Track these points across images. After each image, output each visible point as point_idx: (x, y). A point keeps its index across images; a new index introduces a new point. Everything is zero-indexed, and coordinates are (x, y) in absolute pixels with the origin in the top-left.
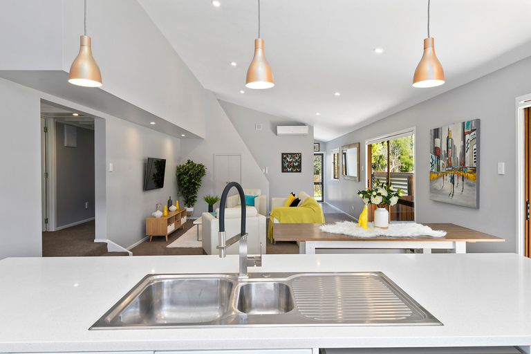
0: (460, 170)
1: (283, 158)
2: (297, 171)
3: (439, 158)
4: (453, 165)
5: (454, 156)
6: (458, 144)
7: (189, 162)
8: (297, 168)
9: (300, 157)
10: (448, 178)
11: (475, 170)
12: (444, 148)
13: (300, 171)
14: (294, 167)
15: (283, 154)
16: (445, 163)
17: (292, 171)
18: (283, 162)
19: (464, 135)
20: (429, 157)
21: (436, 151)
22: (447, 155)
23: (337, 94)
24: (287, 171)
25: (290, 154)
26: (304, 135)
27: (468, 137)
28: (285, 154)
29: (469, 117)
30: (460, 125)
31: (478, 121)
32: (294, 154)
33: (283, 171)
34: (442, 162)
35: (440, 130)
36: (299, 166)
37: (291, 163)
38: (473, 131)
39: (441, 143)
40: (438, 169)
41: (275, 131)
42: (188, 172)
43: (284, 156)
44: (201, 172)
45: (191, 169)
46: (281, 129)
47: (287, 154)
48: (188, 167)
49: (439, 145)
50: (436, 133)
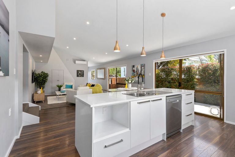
2: (82, 76)
3: (134, 72)
6: (140, 69)
7: (42, 72)
9: (83, 72)
10: (137, 77)
11: (144, 75)
12: (136, 70)
13: (83, 77)
14: (81, 75)
16: (136, 74)
17: (80, 76)
18: (77, 73)
19: (141, 67)
20: (131, 72)
21: (134, 71)
22: (137, 72)
23: (106, 53)
24: (79, 77)
26: (85, 64)
27: (142, 68)
29: (143, 63)
30: (140, 65)
31: (145, 64)
32: (81, 71)
33: (77, 76)
36: (83, 75)
37: (80, 74)
38: (143, 66)
39: (135, 69)
40: (134, 75)
41: (75, 62)
42: (41, 76)
43: (78, 71)
44: (48, 76)
45: (43, 75)
46: (77, 62)
47: (79, 71)
48: (41, 74)
49: (134, 69)
50: (134, 66)
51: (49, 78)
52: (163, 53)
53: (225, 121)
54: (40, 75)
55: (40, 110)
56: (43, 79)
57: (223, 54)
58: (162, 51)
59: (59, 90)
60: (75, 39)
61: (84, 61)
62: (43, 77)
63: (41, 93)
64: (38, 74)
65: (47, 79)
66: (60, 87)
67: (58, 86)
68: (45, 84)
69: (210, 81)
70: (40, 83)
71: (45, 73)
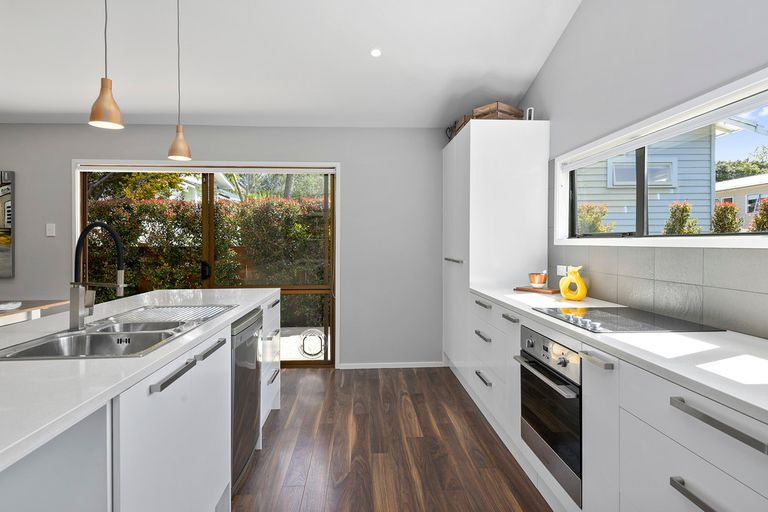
11: (9, 232)
38: (3, 184)
52: (181, 136)
53: (339, 365)
57: (333, 176)
58: (177, 127)
69: (276, 253)
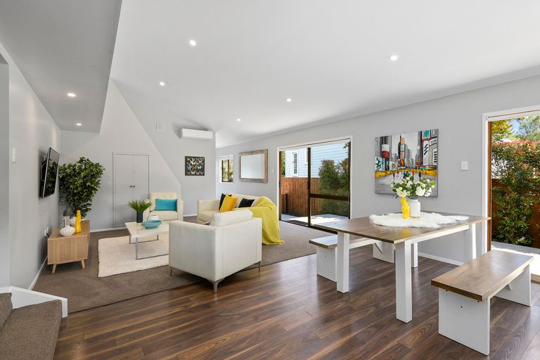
0: (416, 168)
1: (186, 161)
2: (200, 175)
3: (387, 160)
4: (406, 165)
5: (408, 158)
6: (414, 148)
7: (81, 161)
8: (201, 172)
9: (203, 161)
10: (400, 175)
11: (435, 168)
12: (395, 151)
13: (204, 175)
14: (197, 170)
15: (186, 157)
16: (397, 164)
17: (195, 175)
18: (186, 165)
19: (421, 141)
20: (373, 159)
21: (385, 155)
22: (399, 157)
23: (289, 100)
24: (191, 175)
25: (194, 157)
26: (208, 140)
27: (425, 143)
28: (189, 157)
30: (416, 134)
31: (437, 131)
32: (198, 158)
33: (186, 174)
34: (391, 163)
35: (389, 138)
36: (203, 170)
37: (195, 167)
38: (432, 138)
39: (391, 148)
40: (387, 168)
41: (179, 134)
42: (79, 173)
43: (187, 160)
44: (99, 173)
45: (85, 169)
46: (186, 133)
47: (190, 158)
48: (80, 168)
49: (386, 148)
50: (384, 140)
51: (104, 180)
54: (74, 170)
55: (65, 314)
56: (84, 183)
59: (139, 219)
60: (193, 43)
61: (206, 130)
62: (85, 177)
63: (75, 233)
64: (70, 166)
65: (98, 183)
66: (139, 211)
67: (134, 206)
68: (93, 198)
70: (74, 195)
71: (92, 165)
